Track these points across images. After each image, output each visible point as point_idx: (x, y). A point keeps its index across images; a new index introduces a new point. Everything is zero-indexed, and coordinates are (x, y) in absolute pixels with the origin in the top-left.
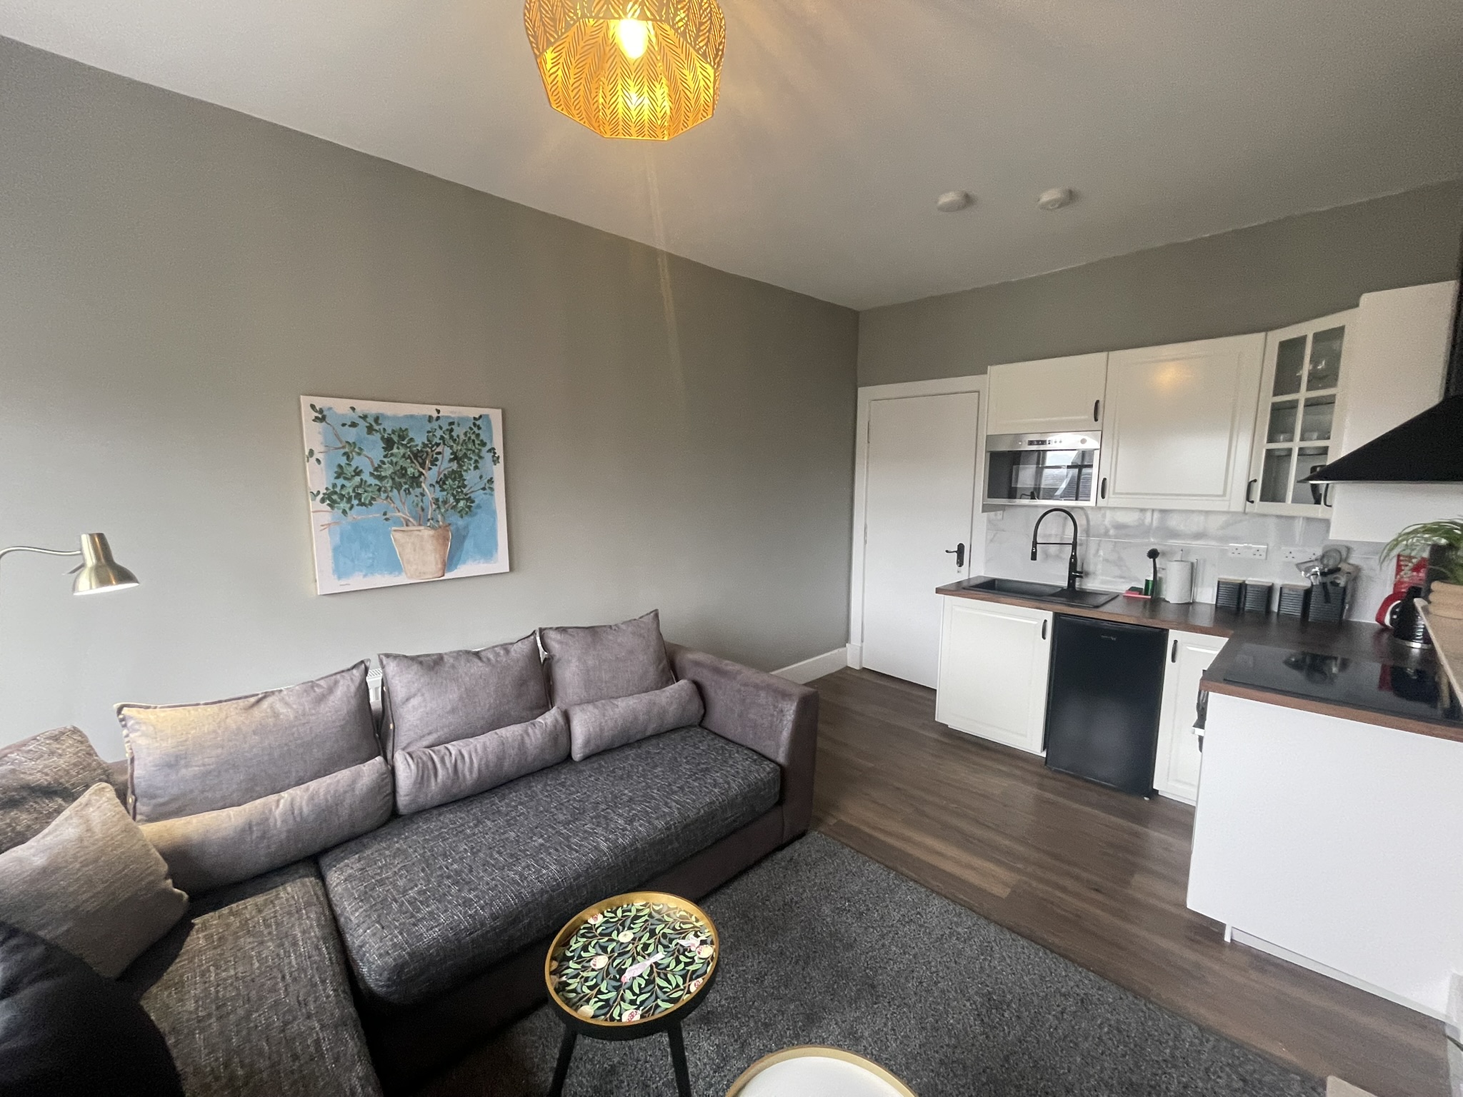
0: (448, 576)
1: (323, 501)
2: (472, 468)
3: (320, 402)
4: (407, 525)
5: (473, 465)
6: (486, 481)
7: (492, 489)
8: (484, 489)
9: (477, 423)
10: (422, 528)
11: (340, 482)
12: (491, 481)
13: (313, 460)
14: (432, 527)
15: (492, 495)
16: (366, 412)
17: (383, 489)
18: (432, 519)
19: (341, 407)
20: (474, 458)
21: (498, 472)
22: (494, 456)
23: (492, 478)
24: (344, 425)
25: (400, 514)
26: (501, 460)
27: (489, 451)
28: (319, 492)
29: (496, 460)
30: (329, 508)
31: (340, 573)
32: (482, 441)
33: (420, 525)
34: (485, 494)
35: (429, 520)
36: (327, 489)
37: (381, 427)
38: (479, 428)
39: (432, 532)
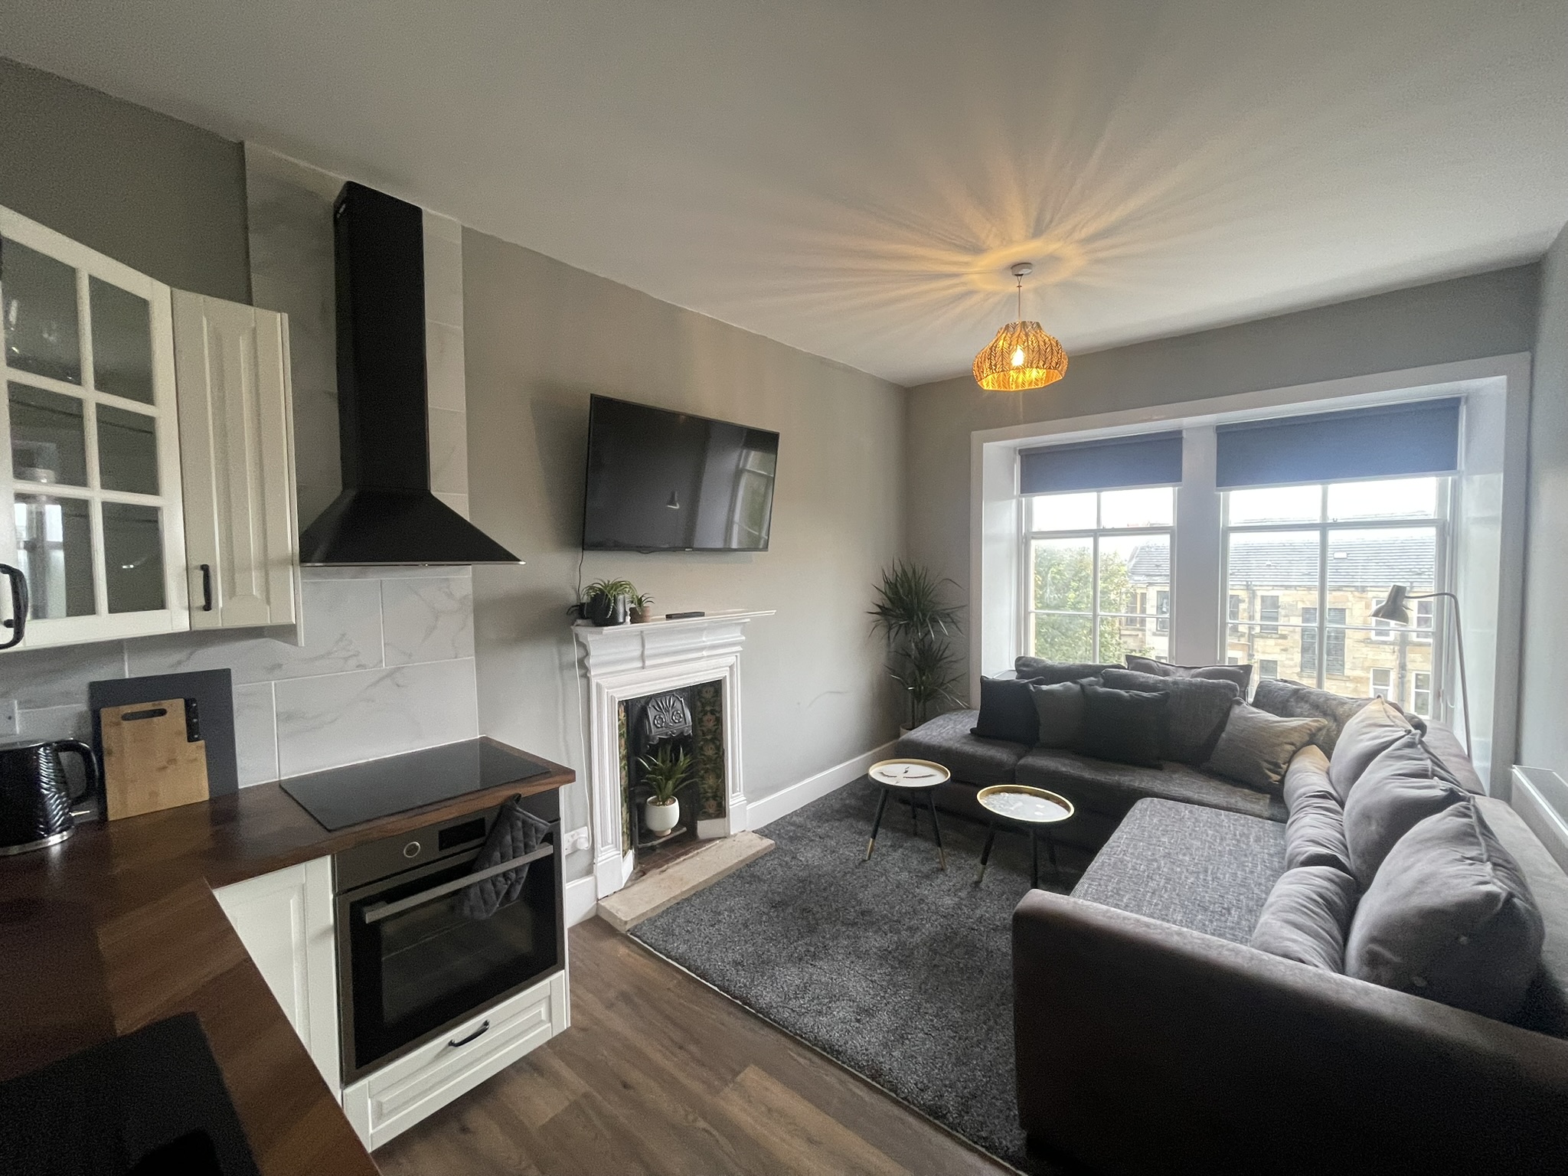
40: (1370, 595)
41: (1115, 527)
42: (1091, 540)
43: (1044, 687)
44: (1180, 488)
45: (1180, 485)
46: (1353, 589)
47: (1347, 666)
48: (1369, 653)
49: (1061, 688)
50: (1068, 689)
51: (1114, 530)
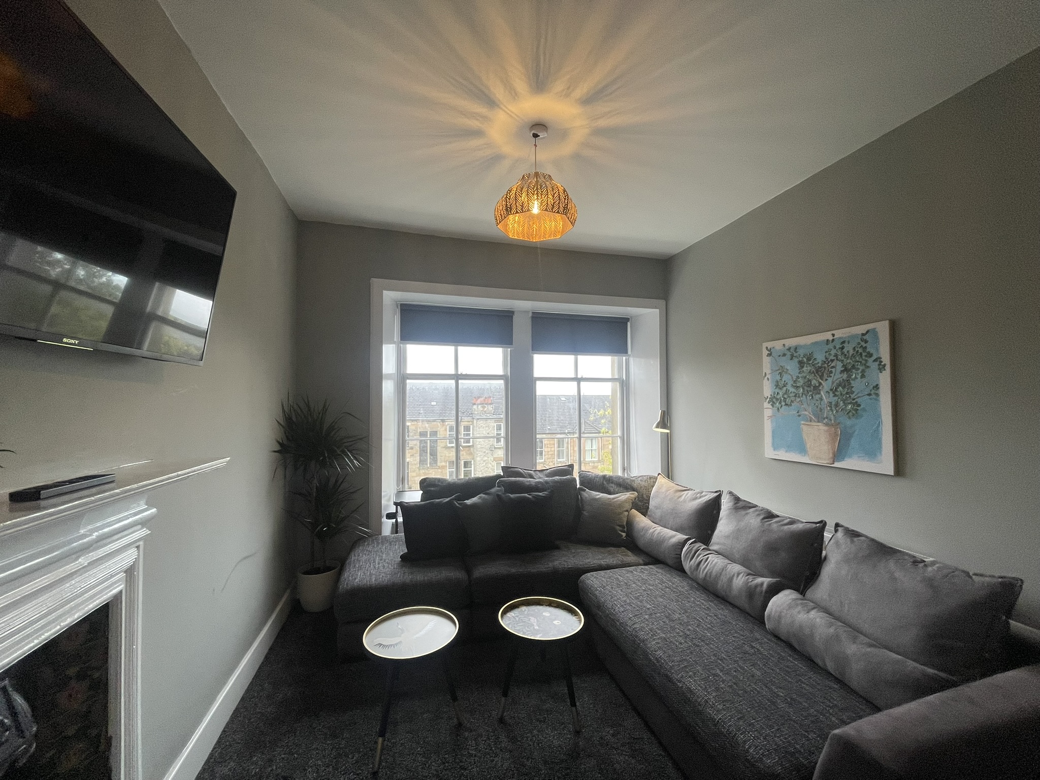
0: (836, 465)
1: (769, 403)
2: (859, 377)
3: (770, 345)
4: (811, 421)
5: (860, 374)
6: (872, 387)
7: (877, 395)
8: (869, 395)
9: (865, 337)
10: (820, 424)
11: (777, 390)
12: (877, 387)
13: (766, 378)
14: (826, 425)
15: (877, 400)
16: (791, 346)
17: (797, 395)
18: (827, 418)
19: (778, 345)
20: (861, 368)
21: (885, 380)
22: (879, 365)
23: (877, 385)
24: (779, 356)
25: (806, 413)
26: (888, 368)
27: (875, 360)
28: (767, 397)
29: (882, 368)
30: (771, 407)
31: (775, 447)
32: (869, 353)
33: (819, 422)
34: (871, 399)
35: (824, 419)
36: (771, 395)
37: (797, 354)
38: (866, 342)
39: (826, 428)
40: (446, 423)
41: (468, 373)
42: (453, 382)
43: (469, 502)
44: (513, 349)
45: (512, 347)
46: (440, 421)
47: (438, 461)
48: (446, 453)
49: (480, 501)
50: (484, 499)
51: (466, 375)
